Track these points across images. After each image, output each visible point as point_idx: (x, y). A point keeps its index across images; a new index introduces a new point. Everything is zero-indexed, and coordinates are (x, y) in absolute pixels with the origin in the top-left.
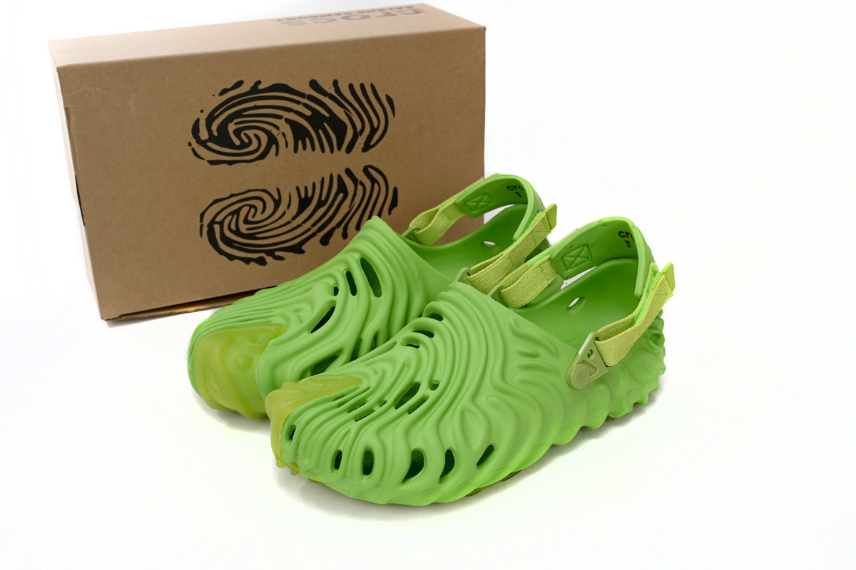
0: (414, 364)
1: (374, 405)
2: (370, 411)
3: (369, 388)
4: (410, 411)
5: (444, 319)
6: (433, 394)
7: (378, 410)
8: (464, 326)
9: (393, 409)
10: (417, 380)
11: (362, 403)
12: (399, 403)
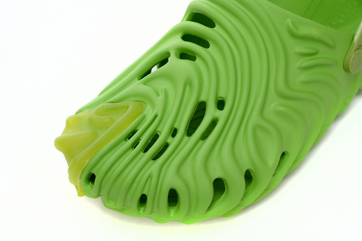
0: (196, 83)
1: (167, 138)
2: (166, 146)
3: (156, 116)
4: (204, 136)
5: (217, 26)
6: (222, 115)
7: (173, 142)
8: (241, 34)
9: (186, 138)
10: (202, 99)
11: (155, 137)
12: (191, 130)
